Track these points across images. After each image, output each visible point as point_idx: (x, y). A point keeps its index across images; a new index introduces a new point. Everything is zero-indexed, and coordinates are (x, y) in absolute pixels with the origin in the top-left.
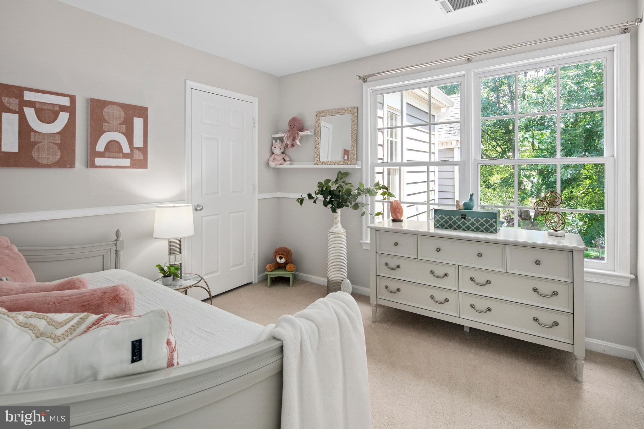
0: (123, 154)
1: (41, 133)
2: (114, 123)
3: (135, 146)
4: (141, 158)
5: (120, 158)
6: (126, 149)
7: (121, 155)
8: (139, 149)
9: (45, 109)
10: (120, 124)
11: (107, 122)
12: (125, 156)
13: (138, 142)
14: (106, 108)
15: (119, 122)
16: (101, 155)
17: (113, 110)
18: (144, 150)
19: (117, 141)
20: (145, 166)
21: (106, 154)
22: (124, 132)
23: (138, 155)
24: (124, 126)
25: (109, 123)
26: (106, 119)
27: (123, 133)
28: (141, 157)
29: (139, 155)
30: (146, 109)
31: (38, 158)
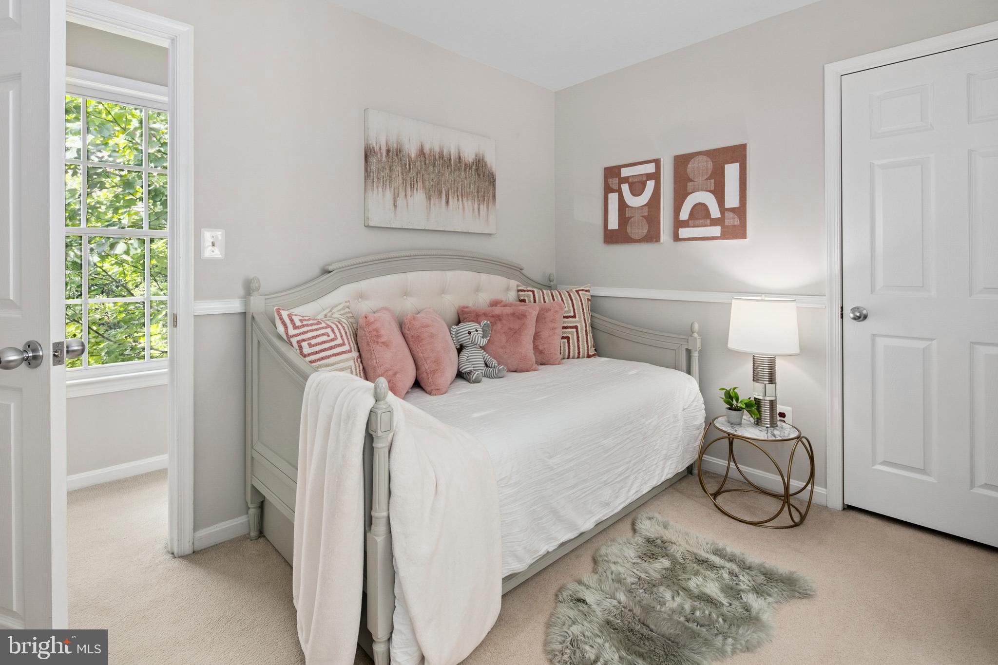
0: (711, 221)
1: (634, 208)
2: (700, 180)
3: (727, 206)
4: (736, 224)
5: (708, 226)
6: (715, 213)
7: (708, 221)
8: (733, 210)
9: (636, 182)
10: (707, 179)
11: (691, 180)
12: (714, 222)
13: (732, 200)
14: (691, 163)
15: (705, 177)
16: (685, 224)
17: (699, 163)
18: (741, 211)
19: (704, 203)
20: (744, 236)
21: (691, 222)
22: (712, 189)
23: (732, 220)
24: (713, 181)
25: (693, 181)
26: (691, 177)
27: (710, 191)
28: (737, 222)
29: (734, 218)
30: (744, 147)
31: (631, 233)
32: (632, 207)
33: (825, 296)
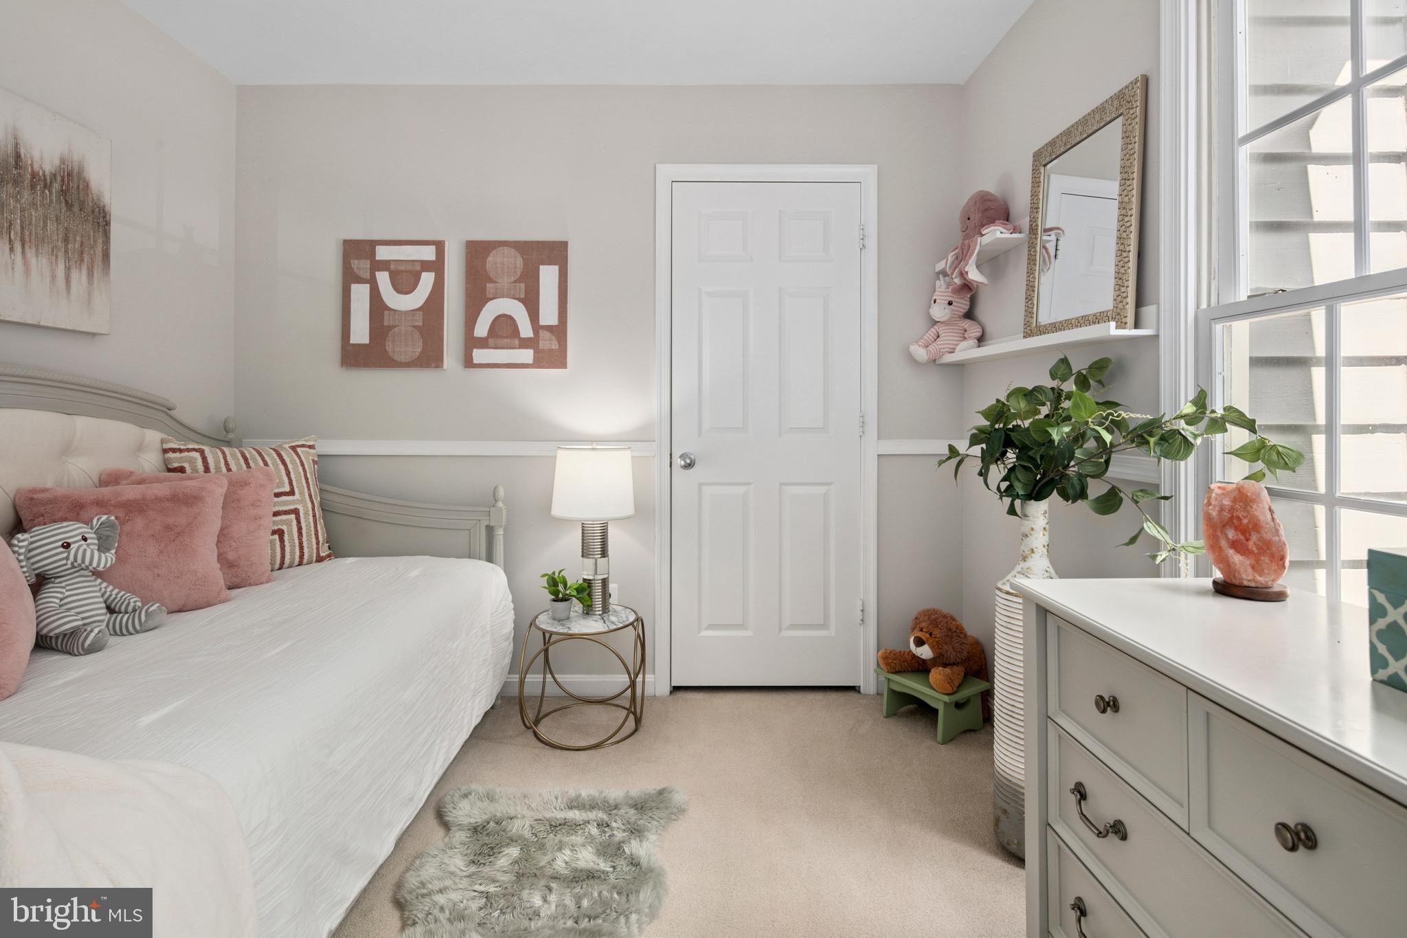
0: (519, 341)
1: (398, 311)
2: (505, 282)
3: (542, 322)
4: (553, 347)
5: (516, 348)
6: (526, 330)
7: (517, 342)
8: (549, 328)
9: (404, 272)
10: (515, 282)
11: (492, 281)
12: (525, 344)
13: (549, 315)
14: (491, 255)
15: (513, 279)
16: (483, 343)
17: (504, 257)
18: (560, 331)
19: (510, 316)
20: (562, 364)
21: (491, 341)
22: (523, 296)
23: (549, 343)
24: (523, 285)
25: (495, 282)
26: (491, 276)
27: (519, 300)
28: (555, 345)
29: (551, 340)
30: (563, 246)
31: (394, 352)
32: (395, 310)
33: (655, 441)
